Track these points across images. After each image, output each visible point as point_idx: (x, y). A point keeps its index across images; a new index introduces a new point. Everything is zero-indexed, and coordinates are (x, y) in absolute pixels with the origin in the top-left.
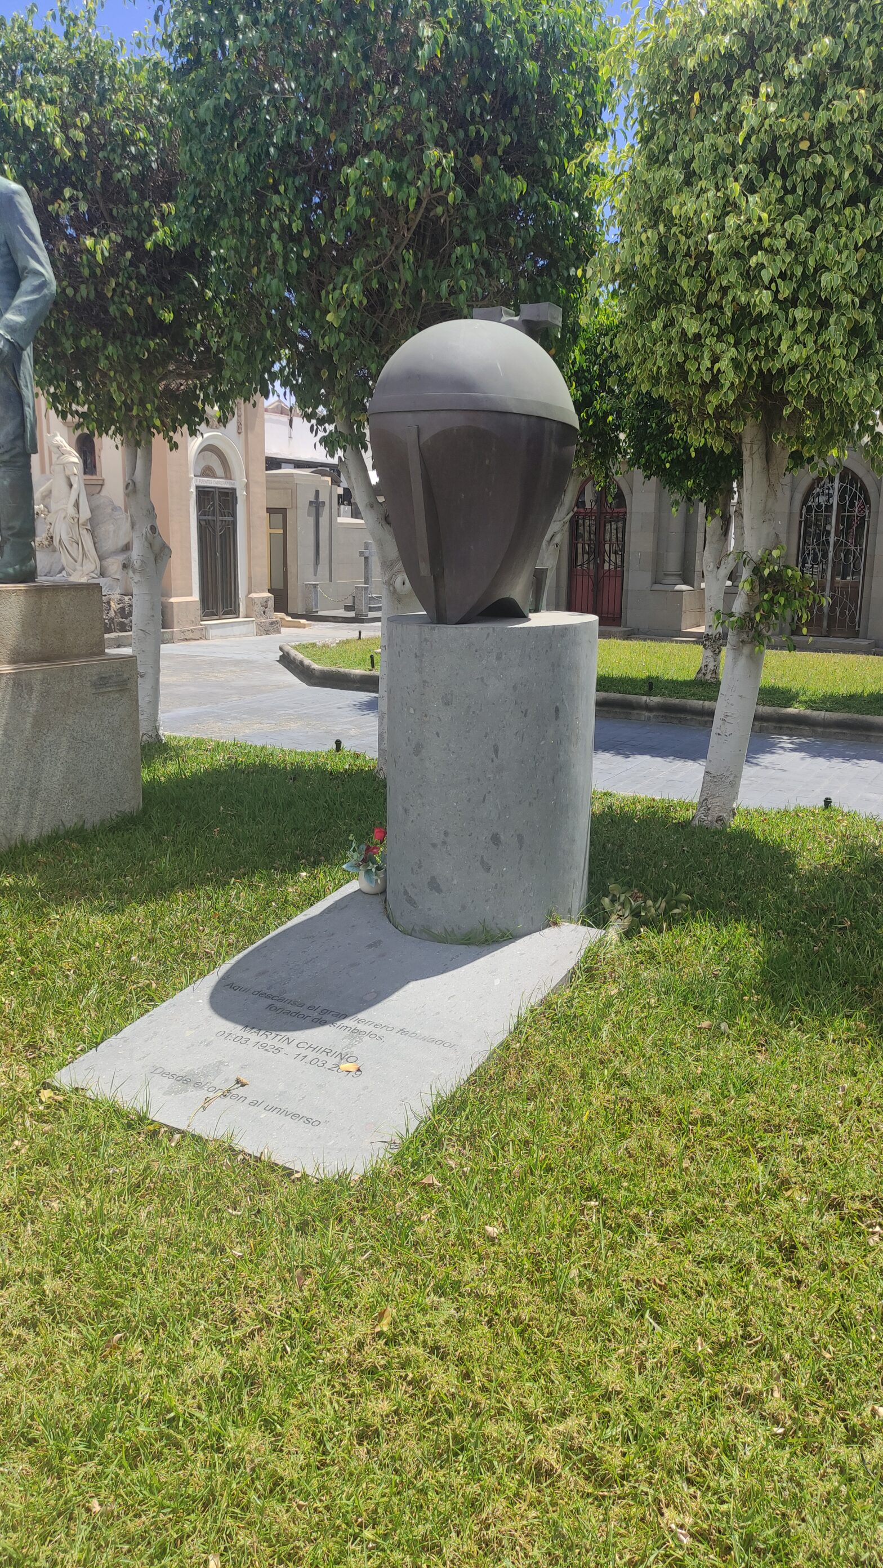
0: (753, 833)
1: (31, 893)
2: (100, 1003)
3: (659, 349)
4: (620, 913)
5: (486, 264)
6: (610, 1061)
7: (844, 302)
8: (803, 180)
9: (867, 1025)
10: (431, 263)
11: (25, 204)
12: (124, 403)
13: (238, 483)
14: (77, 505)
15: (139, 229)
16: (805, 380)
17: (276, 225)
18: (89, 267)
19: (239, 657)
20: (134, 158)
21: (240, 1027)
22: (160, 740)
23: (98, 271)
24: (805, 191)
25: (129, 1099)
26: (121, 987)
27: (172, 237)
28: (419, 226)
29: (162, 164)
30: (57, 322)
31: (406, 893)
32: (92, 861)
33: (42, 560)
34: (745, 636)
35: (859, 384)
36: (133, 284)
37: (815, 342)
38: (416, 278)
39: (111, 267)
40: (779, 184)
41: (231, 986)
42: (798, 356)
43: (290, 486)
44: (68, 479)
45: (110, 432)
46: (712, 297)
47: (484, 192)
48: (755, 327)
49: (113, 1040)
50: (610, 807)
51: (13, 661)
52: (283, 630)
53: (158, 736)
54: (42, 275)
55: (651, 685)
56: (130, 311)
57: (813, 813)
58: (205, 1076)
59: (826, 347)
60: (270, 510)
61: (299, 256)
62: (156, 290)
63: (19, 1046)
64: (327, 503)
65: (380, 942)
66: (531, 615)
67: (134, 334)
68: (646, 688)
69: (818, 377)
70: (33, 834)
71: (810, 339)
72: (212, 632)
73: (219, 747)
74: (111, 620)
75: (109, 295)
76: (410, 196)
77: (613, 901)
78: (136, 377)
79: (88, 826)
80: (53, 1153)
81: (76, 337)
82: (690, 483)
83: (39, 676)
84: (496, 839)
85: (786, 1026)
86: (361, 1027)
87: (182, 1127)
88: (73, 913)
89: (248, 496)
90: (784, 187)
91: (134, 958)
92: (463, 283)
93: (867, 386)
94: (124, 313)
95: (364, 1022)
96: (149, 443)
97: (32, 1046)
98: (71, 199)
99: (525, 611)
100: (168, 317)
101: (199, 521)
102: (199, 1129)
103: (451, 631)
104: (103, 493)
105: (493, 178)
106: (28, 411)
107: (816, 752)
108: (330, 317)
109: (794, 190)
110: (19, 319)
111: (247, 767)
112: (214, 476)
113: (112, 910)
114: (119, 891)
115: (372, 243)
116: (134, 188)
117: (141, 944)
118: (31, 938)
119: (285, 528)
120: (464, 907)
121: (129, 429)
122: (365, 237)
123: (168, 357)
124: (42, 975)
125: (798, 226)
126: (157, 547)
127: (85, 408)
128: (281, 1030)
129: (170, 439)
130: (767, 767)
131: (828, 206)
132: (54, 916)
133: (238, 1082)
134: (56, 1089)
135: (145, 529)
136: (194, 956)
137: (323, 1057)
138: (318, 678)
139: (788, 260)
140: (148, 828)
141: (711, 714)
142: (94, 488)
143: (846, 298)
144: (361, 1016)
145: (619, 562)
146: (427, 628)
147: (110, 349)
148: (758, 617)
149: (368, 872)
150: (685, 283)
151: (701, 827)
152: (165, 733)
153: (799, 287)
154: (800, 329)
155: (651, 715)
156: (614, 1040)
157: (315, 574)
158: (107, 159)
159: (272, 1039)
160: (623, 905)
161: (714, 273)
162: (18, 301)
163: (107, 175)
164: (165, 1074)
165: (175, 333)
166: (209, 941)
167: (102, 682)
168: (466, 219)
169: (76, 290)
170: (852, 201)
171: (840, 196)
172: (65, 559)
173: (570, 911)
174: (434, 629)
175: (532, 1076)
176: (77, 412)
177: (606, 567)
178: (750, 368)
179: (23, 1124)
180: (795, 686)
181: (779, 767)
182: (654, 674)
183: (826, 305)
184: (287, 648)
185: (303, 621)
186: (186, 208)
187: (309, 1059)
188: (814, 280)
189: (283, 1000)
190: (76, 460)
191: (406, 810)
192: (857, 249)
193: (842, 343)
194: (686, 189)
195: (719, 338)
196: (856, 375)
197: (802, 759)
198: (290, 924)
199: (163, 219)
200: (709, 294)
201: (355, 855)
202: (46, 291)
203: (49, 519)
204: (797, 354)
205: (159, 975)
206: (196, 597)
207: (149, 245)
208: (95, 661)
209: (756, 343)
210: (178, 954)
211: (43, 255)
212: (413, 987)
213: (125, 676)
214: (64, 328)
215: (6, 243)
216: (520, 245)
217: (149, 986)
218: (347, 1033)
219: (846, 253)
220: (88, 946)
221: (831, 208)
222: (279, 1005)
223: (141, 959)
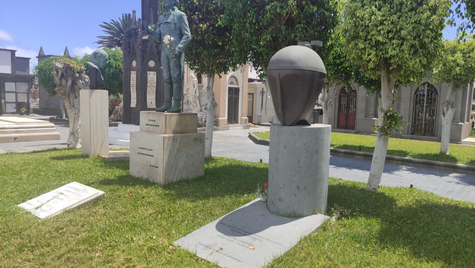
0: (384, 193)
1: (173, 195)
2: (187, 225)
3: (354, 51)
4: (337, 213)
5: (306, 29)
6: (327, 253)
7: (408, 38)
8: (396, 5)
9: (409, 251)
10: (290, 29)
11: (185, 17)
12: (208, 66)
13: (240, 86)
14: (195, 92)
15: (214, 21)
16: (397, 60)
17: (248, 21)
18: (201, 31)
19: (237, 135)
20: (214, 4)
21: (223, 234)
22: (211, 157)
23: (203, 32)
24: (397, 8)
25: (192, 250)
26: (193, 221)
27: (223, 23)
28: (288, 19)
29: (221, 5)
30: (192, 45)
31: (272, 201)
32: (189, 188)
33: (185, 107)
34: (382, 133)
35: (413, 62)
36: (212, 36)
37: (399, 49)
38: (286, 33)
39: (206, 31)
40: (389, 6)
41: (222, 223)
42: (393, 53)
43: (255, 87)
44: (194, 85)
45: (204, 73)
46: (369, 37)
47: (305, 10)
48: (382, 45)
49: (189, 235)
50: (340, 183)
51: (173, 133)
52: (251, 128)
53: (211, 156)
54: (188, 35)
55: (360, 148)
56: (211, 43)
57: (406, 189)
58: (212, 246)
59: (403, 51)
60: (248, 94)
61: (254, 28)
62: (218, 37)
63: (165, 234)
64: (266, 92)
65: (264, 215)
66: (311, 124)
67: (212, 48)
68: (359, 149)
69: (401, 59)
70: (175, 180)
71: (397, 49)
72: (230, 128)
73: (227, 160)
74: (202, 124)
75: (206, 38)
76: (284, 12)
77: (335, 209)
78: (211, 59)
79: (189, 179)
80: (171, 262)
81: (196, 49)
82: (373, 87)
83: (180, 137)
84: (298, 187)
85: (384, 248)
86: (256, 237)
87: (205, 259)
88: (183, 201)
89: (243, 90)
90: (391, 7)
91: (197, 214)
92: (298, 35)
93: (416, 62)
94: (209, 43)
95: (257, 236)
96: (214, 76)
97: (169, 235)
98: (197, 14)
99: (310, 123)
100: (220, 44)
101: (228, 97)
102: (209, 259)
103: (287, 128)
104: (203, 89)
105: (308, 7)
106: (182, 69)
107: (413, 171)
108: (261, 43)
109: (393, 8)
110: (181, 46)
111: (234, 166)
112: (233, 84)
113: (193, 201)
114: (195, 197)
115: (274, 24)
116: (214, 11)
117: (200, 211)
118: (171, 207)
119: (253, 99)
120: (288, 206)
121: (209, 72)
122: (272, 23)
123: (220, 54)
124: (173, 217)
125: (395, 18)
126: (214, 103)
127: (198, 67)
128: (234, 236)
129: (220, 75)
130: (396, 175)
131: (404, 12)
132: (178, 202)
133: (221, 248)
134: (174, 246)
135: (211, 99)
136: (213, 215)
137: (244, 244)
138: (258, 142)
139: (391, 27)
140: (205, 180)
141: (371, 156)
142: (200, 88)
143: (409, 37)
144: (256, 234)
145: (354, 111)
146: (280, 127)
147: (205, 53)
148: (386, 127)
149: (263, 195)
150: (361, 34)
151: (368, 191)
152: (213, 155)
153: (395, 34)
154: (394, 46)
155: (360, 157)
156: (329, 247)
157: (261, 112)
158: (207, 4)
159: (231, 238)
160: (338, 210)
161: (369, 31)
162: (182, 41)
163: (207, 8)
164: (202, 245)
165: (222, 48)
166: (217, 211)
167: (196, 139)
168: (300, 17)
169: (197, 37)
170: (411, 10)
171: (407, 9)
172: (191, 107)
173: (320, 210)
174: (282, 127)
175: (303, 254)
176: (195, 68)
177: (350, 111)
178: (381, 56)
179: (164, 254)
180: (408, 151)
181: (401, 175)
182: (362, 145)
183: (403, 39)
184: (251, 133)
185: (257, 126)
186: (226, 17)
187: (240, 244)
188: (399, 32)
189: (236, 228)
190: (196, 80)
191: (273, 177)
192: (412, 24)
193: (408, 50)
194: (362, 8)
195: (371, 48)
196: (413, 59)
197: (409, 173)
198: (240, 208)
199: (220, 19)
200: (368, 36)
201: (259, 190)
202: (189, 39)
203: (188, 96)
204: (394, 53)
205: (203, 219)
206: (226, 118)
207: (216, 25)
208: (194, 134)
209: (382, 50)
210: (209, 214)
211: (189, 30)
212: (272, 228)
213: (202, 138)
214: (193, 46)
215: (180, 27)
216: (316, 23)
217: (200, 222)
218: (252, 238)
219: (409, 25)
220: (186, 210)
221: (405, 12)
222: (234, 229)
223: (199, 214)
